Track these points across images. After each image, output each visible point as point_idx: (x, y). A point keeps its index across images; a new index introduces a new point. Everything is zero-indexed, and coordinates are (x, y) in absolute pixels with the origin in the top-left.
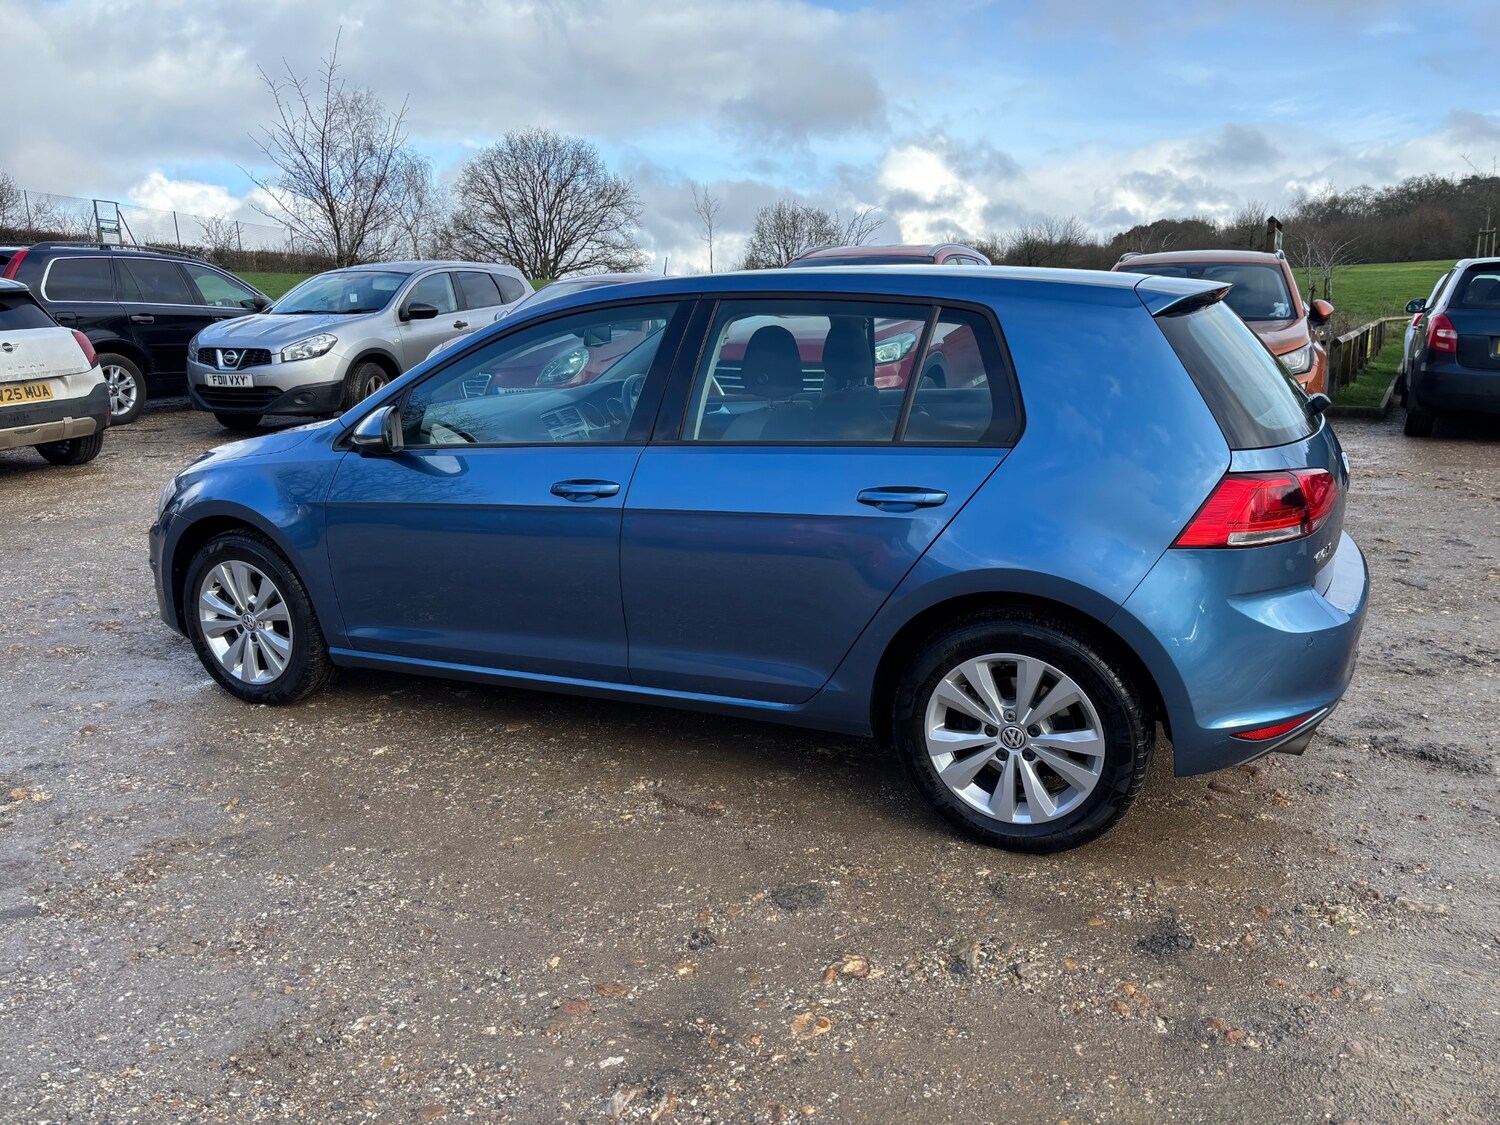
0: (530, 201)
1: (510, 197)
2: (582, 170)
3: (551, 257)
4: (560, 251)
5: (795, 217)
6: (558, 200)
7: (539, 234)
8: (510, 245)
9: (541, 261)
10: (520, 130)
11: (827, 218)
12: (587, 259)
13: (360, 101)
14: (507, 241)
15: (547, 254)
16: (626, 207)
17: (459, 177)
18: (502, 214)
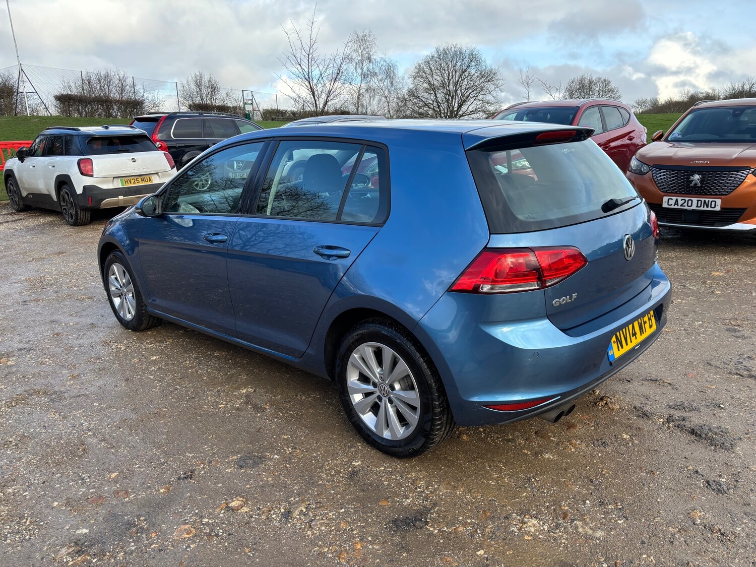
0: (446, 81)
1: (437, 79)
2: (473, 64)
3: (455, 109)
4: (460, 107)
5: (591, 82)
6: (460, 80)
7: (450, 98)
8: (435, 103)
9: (450, 111)
10: (443, 46)
11: (610, 82)
12: (474, 109)
13: (365, 36)
14: (433, 101)
15: (453, 108)
16: (495, 82)
17: (412, 70)
18: (433, 88)
